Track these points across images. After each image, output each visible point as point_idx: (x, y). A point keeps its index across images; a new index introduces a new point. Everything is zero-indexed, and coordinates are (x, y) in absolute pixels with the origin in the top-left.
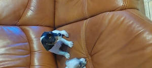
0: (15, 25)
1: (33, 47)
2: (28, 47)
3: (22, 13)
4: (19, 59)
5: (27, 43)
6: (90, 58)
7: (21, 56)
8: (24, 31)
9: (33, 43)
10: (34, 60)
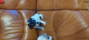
0: (15, 9)
1: (25, 23)
2: (22, 22)
3: (18, 3)
4: (18, 29)
5: (22, 20)
6: (55, 33)
7: (19, 27)
8: (19, 13)
9: (25, 20)
10: (25, 29)
